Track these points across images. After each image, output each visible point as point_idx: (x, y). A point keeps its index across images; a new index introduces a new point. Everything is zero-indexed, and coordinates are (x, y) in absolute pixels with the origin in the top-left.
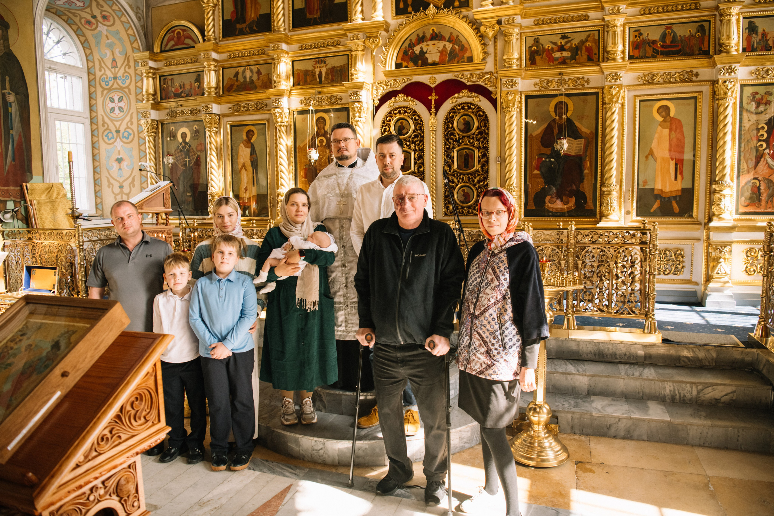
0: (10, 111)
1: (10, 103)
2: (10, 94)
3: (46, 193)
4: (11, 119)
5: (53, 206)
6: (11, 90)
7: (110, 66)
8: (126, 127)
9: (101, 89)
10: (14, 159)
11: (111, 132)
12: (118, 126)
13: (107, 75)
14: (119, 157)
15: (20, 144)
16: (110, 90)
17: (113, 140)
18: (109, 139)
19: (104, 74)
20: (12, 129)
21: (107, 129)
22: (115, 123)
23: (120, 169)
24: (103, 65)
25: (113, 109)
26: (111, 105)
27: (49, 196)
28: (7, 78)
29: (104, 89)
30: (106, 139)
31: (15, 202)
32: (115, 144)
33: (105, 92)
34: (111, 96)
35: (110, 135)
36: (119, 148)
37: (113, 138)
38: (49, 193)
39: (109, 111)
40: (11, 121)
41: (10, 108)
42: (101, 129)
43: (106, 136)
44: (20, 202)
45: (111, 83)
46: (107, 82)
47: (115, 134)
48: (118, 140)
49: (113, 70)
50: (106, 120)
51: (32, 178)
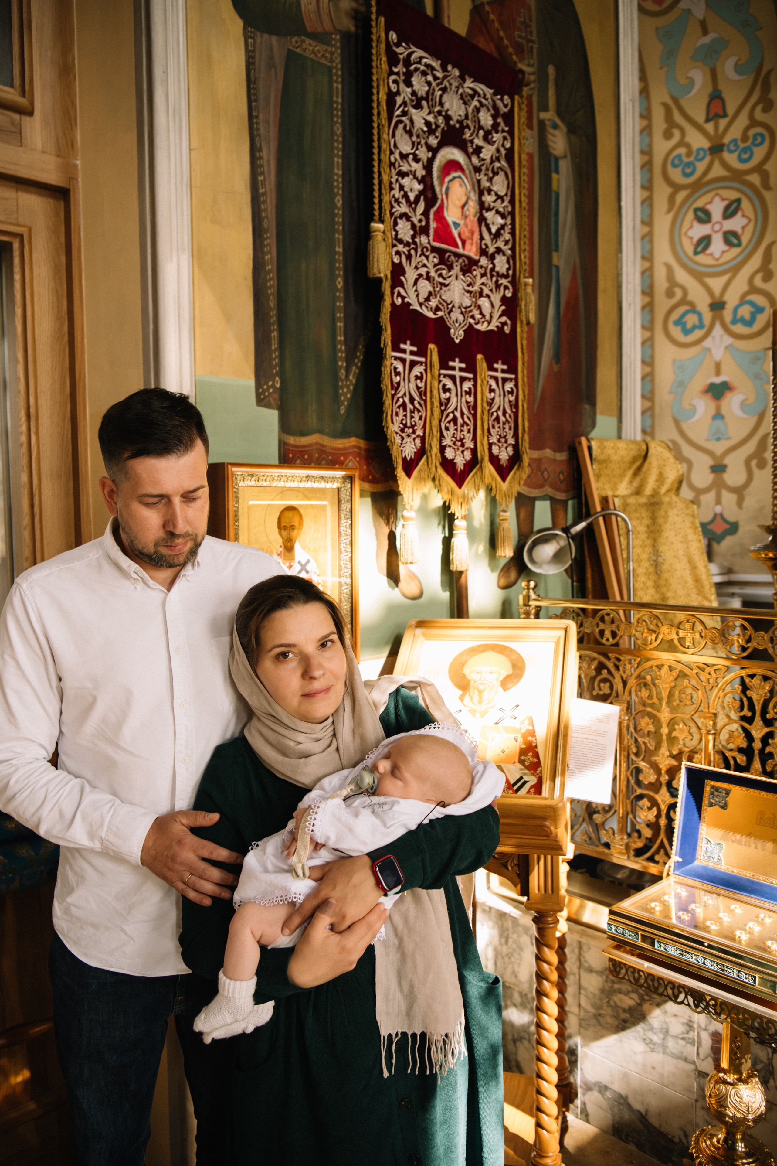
0: (554, 187)
1: (557, 159)
2: (555, 127)
3: (631, 472)
4: (557, 214)
5: (654, 518)
6: (559, 114)
7: (700, 116)
8: (745, 288)
9: (668, 190)
10: (557, 356)
11: (693, 309)
12: (717, 291)
13: (688, 146)
14: (717, 380)
15: (572, 306)
16: (697, 187)
17: (698, 334)
18: (687, 332)
19: (682, 143)
20: (557, 250)
21: (683, 301)
22: (710, 281)
23: (718, 416)
24: (678, 118)
25: (705, 242)
26: (699, 231)
27: (635, 484)
28: (551, 70)
29: (677, 188)
30: (676, 332)
31: (553, 500)
32: (707, 343)
33: (681, 196)
34: (699, 204)
35: (691, 320)
36: (718, 354)
37: (701, 326)
38: (636, 474)
39: (689, 249)
40: (557, 222)
41: (554, 176)
42: (662, 304)
43: (679, 322)
44: (565, 503)
45: (701, 167)
46: (688, 165)
47: (707, 316)
48: (718, 330)
49: (710, 127)
50: (682, 276)
51: (594, 425)
